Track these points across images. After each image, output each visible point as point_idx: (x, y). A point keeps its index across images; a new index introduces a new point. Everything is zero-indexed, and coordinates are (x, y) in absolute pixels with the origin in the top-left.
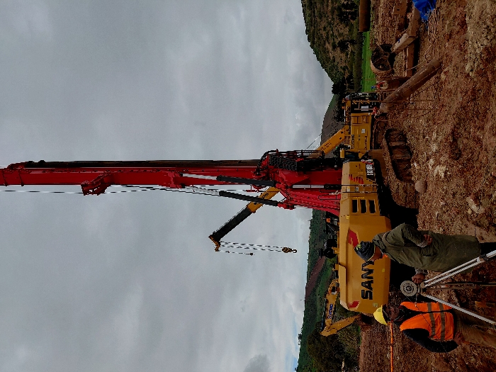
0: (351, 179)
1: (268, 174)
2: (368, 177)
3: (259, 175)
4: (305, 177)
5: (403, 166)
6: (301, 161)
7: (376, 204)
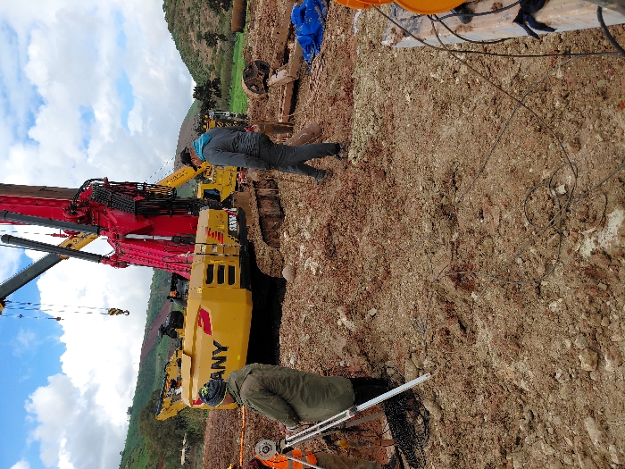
0: (209, 235)
1: (88, 214)
2: (230, 232)
3: (75, 214)
4: (147, 223)
5: (271, 224)
6: (141, 201)
7: (238, 272)
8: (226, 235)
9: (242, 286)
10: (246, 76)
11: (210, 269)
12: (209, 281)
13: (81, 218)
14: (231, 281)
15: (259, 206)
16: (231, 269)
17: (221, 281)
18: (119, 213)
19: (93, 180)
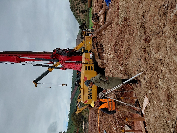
0: (85, 59)
1: (56, 57)
3: (52, 57)
4: (70, 58)
6: (68, 53)
7: (93, 67)
8: (90, 59)
9: (95, 70)
10: (92, 18)
11: (86, 67)
12: (86, 69)
13: (54, 59)
14: (92, 70)
15: (98, 51)
16: (92, 67)
17: (89, 70)
18: (63, 57)
19: (56, 49)
